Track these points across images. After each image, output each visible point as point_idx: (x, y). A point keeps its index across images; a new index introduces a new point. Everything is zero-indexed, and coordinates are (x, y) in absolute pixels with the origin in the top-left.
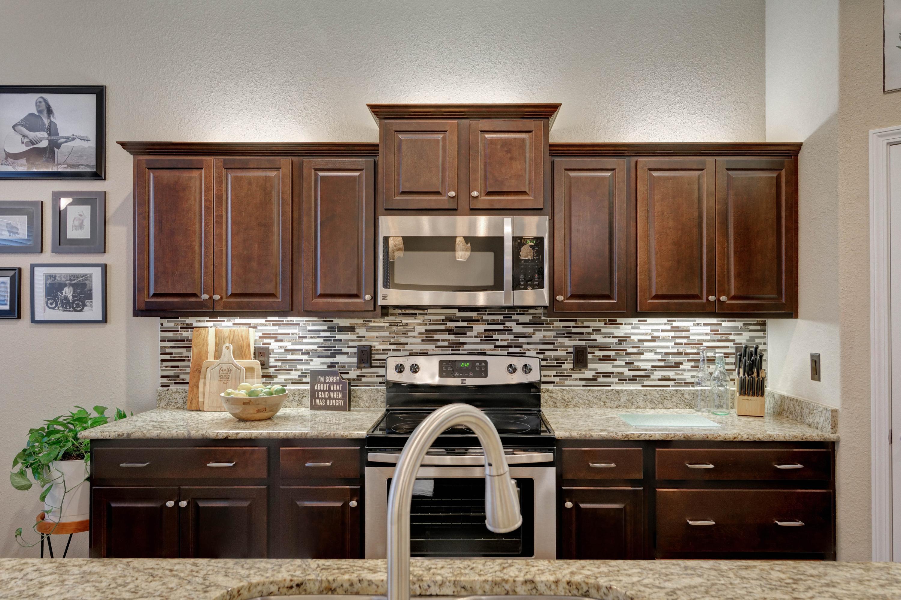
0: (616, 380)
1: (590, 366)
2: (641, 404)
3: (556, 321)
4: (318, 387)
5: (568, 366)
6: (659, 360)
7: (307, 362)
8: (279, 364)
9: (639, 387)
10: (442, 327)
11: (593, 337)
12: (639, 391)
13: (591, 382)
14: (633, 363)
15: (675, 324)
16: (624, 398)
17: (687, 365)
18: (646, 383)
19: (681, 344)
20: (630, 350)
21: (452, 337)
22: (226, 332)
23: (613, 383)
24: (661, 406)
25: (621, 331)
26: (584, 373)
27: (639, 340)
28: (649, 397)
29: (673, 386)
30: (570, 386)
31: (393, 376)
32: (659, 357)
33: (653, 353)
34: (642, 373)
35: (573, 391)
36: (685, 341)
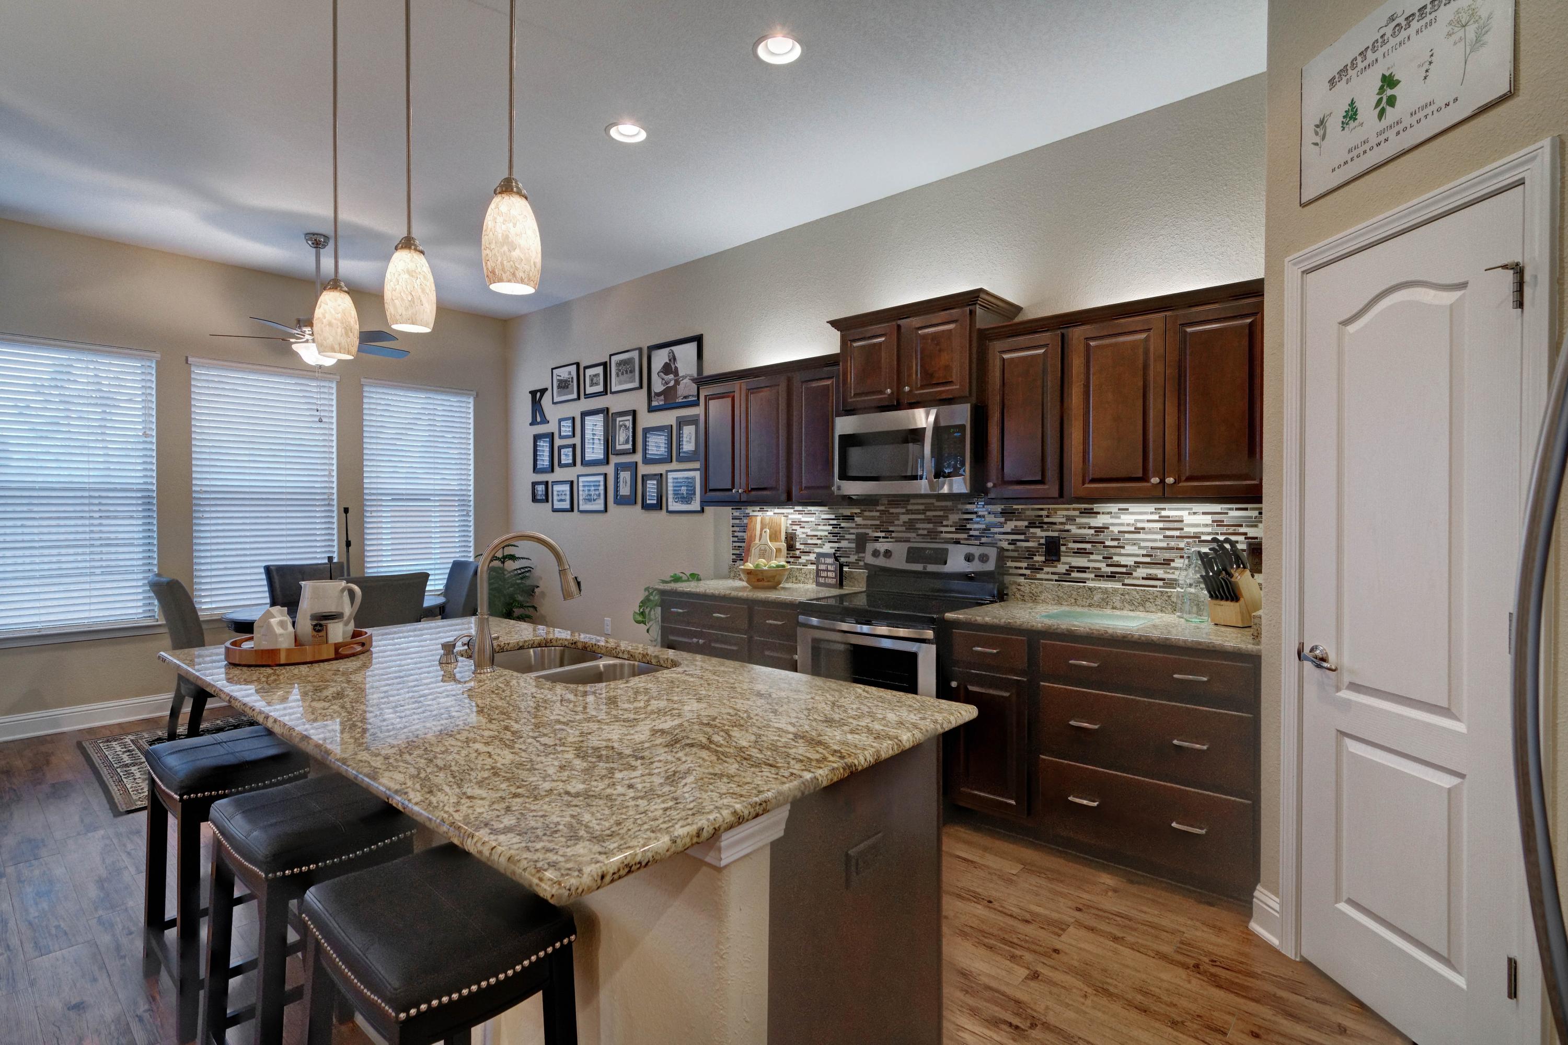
0: (1092, 576)
1: (1063, 559)
2: (1118, 604)
3: (1028, 509)
4: (822, 567)
5: (1039, 558)
6: (1143, 555)
7: (821, 546)
8: (802, 547)
9: (1118, 586)
10: (922, 517)
11: (1067, 527)
12: (1116, 590)
13: (1065, 577)
14: (1111, 558)
15: (1164, 513)
16: (1097, 597)
17: (1178, 563)
18: (1127, 581)
19: (1173, 537)
20: (1108, 543)
21: (931, 526)
22: (767, 520)
23: (1088, 579)
24: (1141, 608)
25: (1099, 521)
26: (1056, 567)
27: (1119, 532)
28: (1127, 597)
29: (1161, 587)
30: (1042, 579)
31: (869, 559)
32: (1145, 552)
33: (1136, 548)
34: (1124, 570)
35: (1041, 585)
36: (1177, 533)
